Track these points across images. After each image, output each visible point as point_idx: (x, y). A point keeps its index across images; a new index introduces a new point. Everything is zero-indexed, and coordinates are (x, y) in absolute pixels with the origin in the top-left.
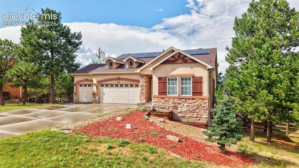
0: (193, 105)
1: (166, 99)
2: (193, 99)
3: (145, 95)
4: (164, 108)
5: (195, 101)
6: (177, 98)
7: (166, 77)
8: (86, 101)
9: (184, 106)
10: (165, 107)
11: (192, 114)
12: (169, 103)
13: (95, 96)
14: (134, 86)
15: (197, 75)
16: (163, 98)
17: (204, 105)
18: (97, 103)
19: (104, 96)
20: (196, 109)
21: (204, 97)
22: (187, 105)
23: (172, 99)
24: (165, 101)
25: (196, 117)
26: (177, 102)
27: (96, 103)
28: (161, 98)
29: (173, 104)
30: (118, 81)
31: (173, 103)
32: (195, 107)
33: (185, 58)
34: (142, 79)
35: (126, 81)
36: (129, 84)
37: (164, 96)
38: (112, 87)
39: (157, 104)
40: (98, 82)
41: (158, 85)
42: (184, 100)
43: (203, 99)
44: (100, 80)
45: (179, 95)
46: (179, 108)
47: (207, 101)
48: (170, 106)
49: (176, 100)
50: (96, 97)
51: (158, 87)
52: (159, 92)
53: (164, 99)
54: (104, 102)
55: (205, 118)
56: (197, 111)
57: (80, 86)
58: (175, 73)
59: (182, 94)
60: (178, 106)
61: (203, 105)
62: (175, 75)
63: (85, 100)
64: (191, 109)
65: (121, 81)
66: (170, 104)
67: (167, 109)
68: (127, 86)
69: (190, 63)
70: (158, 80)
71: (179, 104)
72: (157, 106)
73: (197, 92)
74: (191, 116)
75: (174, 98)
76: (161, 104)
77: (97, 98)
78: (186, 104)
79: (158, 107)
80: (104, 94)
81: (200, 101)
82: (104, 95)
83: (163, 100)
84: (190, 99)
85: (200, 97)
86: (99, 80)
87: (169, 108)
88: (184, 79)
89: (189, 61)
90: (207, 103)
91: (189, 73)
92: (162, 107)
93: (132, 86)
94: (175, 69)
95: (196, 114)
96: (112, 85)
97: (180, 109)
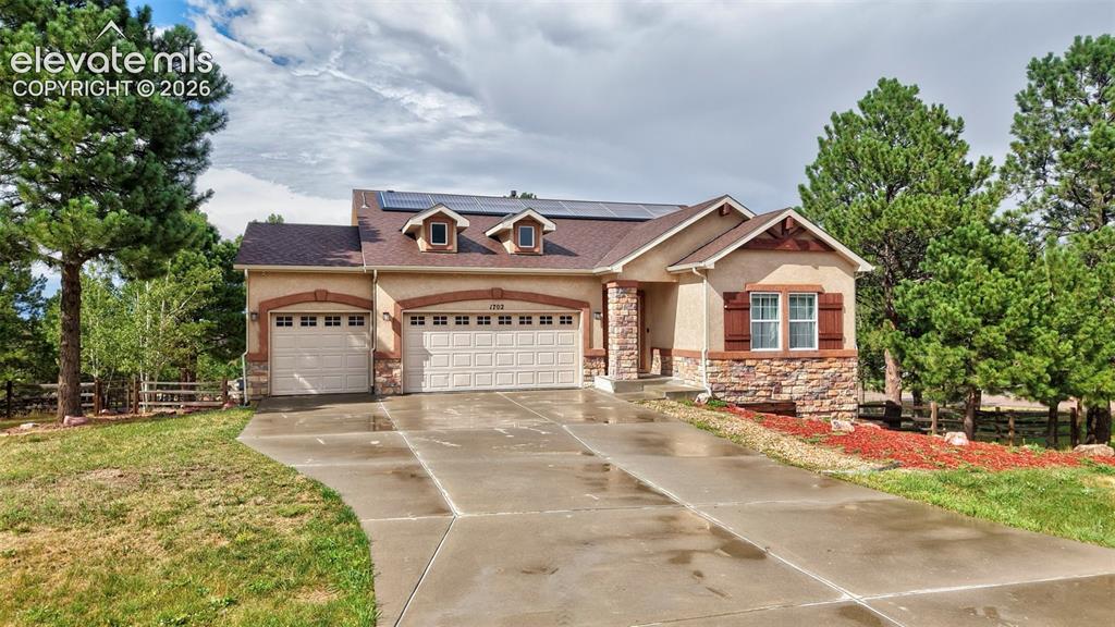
0: (820, 376)
1: (749, 363)
2: (821, 359)
3: (636, 352)
4: (741, 392)
5: (825, 364)
6: (782, 359)
7: (749, 292)
8: (313, 392)
9: (798, 383)
10: (745, 388)
11: (818, 402)
12: (758, 375)
13: (390, 365)
14: (556, 320)
15: (830, 288)
16: (739, 361)
17: (847, 374)
18: (400, 395)
19: (427, 364)
20: (828, 388)
21: (848, 351)
22: (806, 377)
23: (767, 361)
24: (745, 369)
25: (830, 412)
26: (780, 371)
27: (395, 394)
28: (734, 360)
29: (768, 378)
30: (496, 303)
31: (770, 373)
32: (827, 383)
33: (804, 237)
34: (624, 297)
35: (528, 304)
36: (535, 314)
37: (742, 354)
38: (462, 326)
39: (723, 380)
40: (403, 304)
41: (722, 317)
42: (798, 364)
43: (845, 358)
44: (412, 296)
45: (786, 350)
46: (784, 389)
47: (856, 364)
48: (761, 383)
49: (776, 363)
50: (390, 370)
51: (723, 325)
52: (726, 341)
53: (741, 364)
54: (424, 390)
55: (849, 411)
56: (830, 393)
57: (278, 324)
58: (772, 279)
59: (791, 347)
60: (783, 383)
61: (844, 375)
62: (774, 286)
63: (308, 385)
64: (815, 390)
65: (506, 303)
66: (761, 377)
67: (750, 393)
68: (526, 320)
69: (816, 251)
70: (723, 301)
71: (786, 375)
72: (723, 388)
73: (831, 338)
74: (816, 410)
75: (771, 359)
76: (733, 379)
77: (395, 372)
78: (804, 377)
79: (724, 391)
80: (427, 355)
81: (838, 364)
82: (427, 359)
83: (738, 368)
84: (814, 358)
85: (838, 352)
86: (406, 298)
87: (756, 391)
88: (797, 298)
89: (814, 246)
90: (855, 369)
91: (812, 283)
92: (738, 388)
93: (546, 320)
94: (772, 269)
95: (828, 402)
96: (462, 320)
97: (788, 390)
